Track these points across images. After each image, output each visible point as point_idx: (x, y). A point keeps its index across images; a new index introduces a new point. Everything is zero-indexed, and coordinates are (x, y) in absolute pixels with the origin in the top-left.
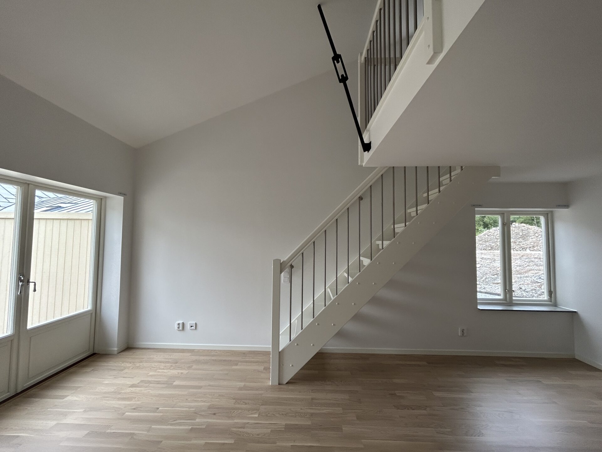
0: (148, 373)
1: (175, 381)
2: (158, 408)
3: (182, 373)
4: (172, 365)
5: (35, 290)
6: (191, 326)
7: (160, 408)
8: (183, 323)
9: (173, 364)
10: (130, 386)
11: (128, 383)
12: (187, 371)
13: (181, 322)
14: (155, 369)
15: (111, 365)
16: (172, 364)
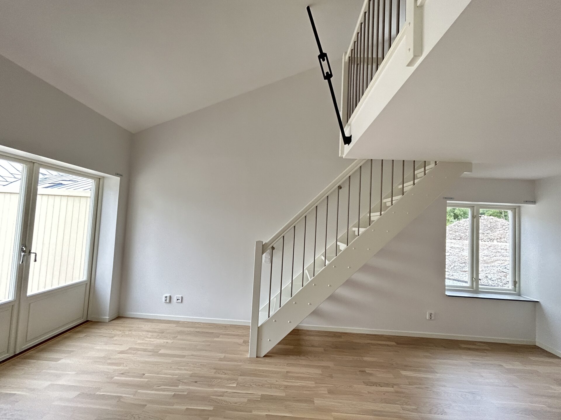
0: (137, 341)
1: (160, 350)
2: (144, 374)
3: (167, 342)
4: (158, 335)
5: (35, 261)
6: (178, 300)
7: (146, 375)
8: (170, 297)
9: (160, 334)
10: (119, 352)
11: (117, 350)
12: (172, 341)
13: (168, 295)
14: (143, 337)
15: (102, 332)
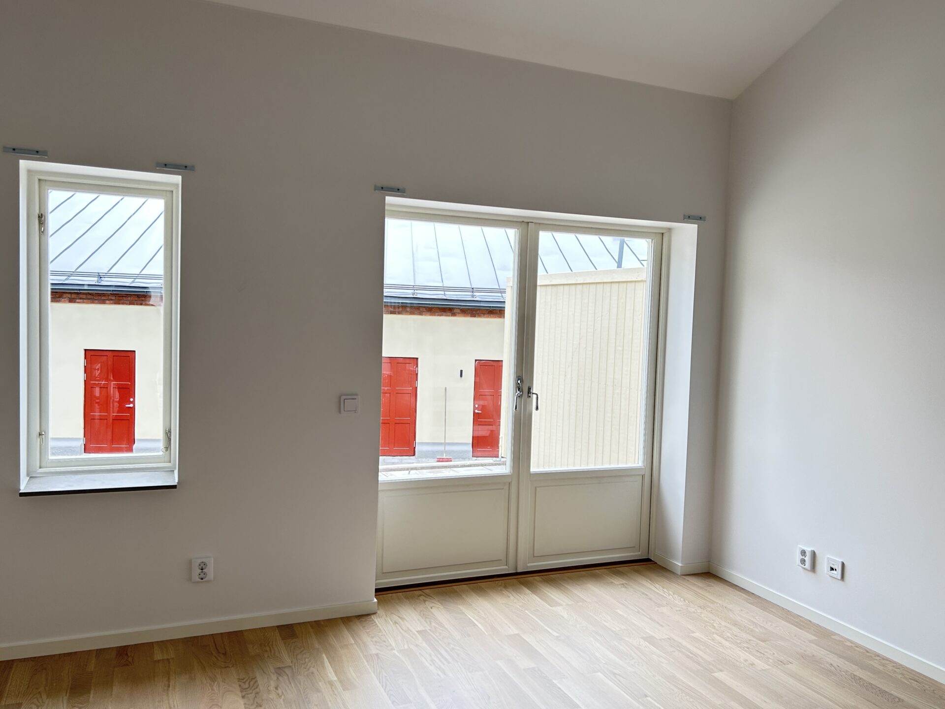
0: (693, 632)
1: (721, 671)
2: (646, 696)
4: (750, 640)
5: (537, 408)
6: (832, 569)
7: (649, 698)
8: (814, 554)
9: (755, 639)
10: (645, 636)
11: (648, 631)
13: (808, 549)
14: (713, 630)
16: (751, 638)
